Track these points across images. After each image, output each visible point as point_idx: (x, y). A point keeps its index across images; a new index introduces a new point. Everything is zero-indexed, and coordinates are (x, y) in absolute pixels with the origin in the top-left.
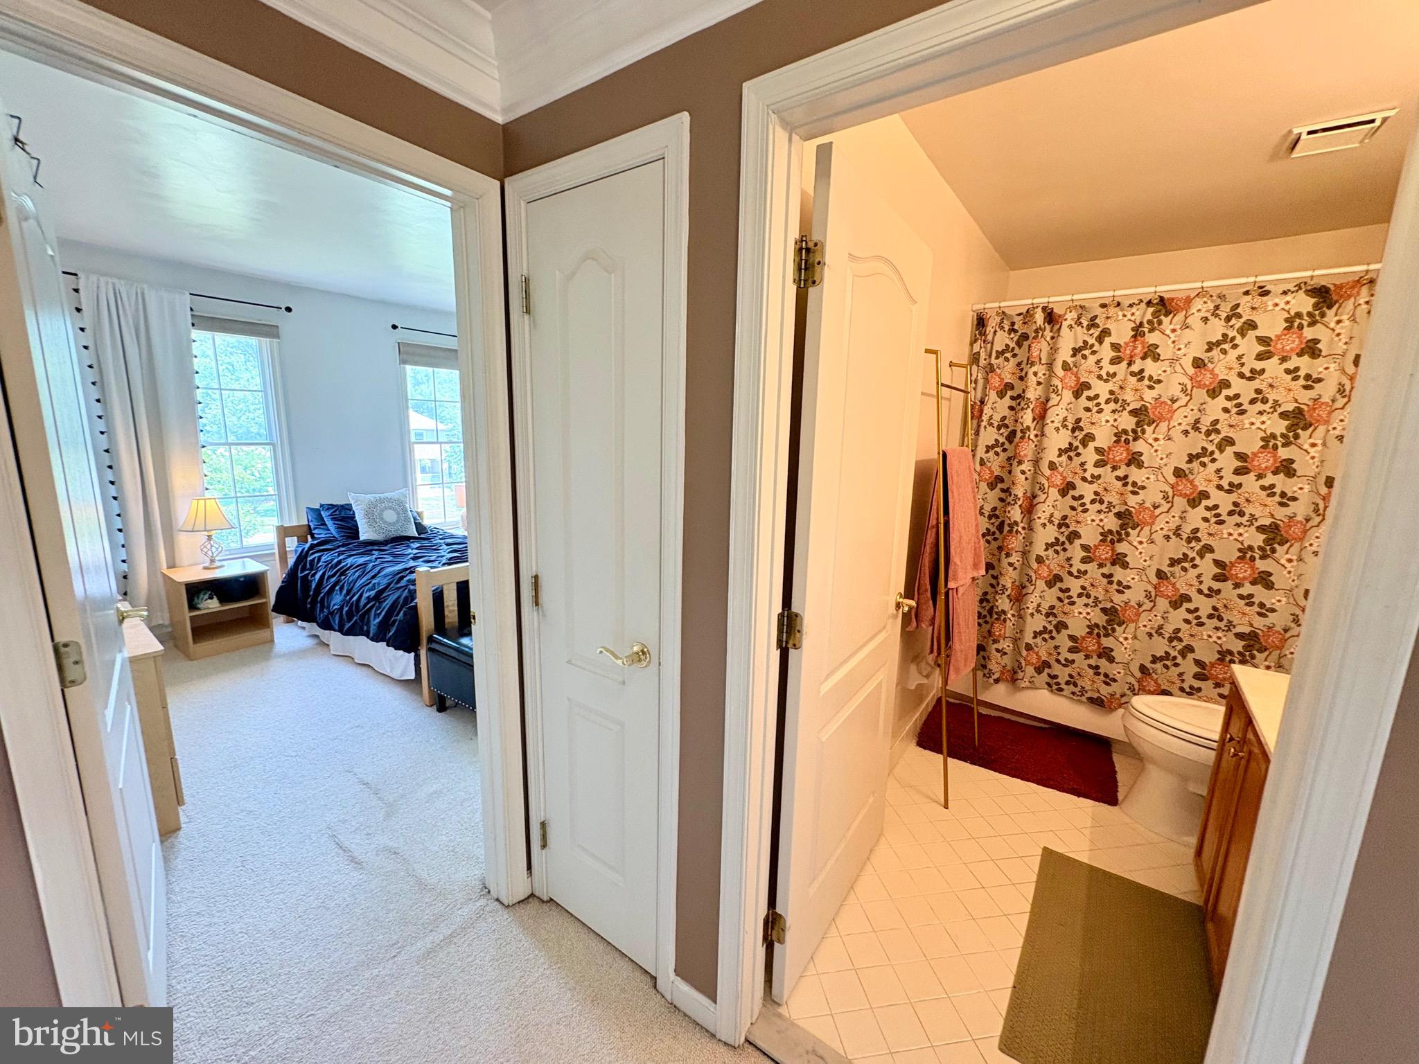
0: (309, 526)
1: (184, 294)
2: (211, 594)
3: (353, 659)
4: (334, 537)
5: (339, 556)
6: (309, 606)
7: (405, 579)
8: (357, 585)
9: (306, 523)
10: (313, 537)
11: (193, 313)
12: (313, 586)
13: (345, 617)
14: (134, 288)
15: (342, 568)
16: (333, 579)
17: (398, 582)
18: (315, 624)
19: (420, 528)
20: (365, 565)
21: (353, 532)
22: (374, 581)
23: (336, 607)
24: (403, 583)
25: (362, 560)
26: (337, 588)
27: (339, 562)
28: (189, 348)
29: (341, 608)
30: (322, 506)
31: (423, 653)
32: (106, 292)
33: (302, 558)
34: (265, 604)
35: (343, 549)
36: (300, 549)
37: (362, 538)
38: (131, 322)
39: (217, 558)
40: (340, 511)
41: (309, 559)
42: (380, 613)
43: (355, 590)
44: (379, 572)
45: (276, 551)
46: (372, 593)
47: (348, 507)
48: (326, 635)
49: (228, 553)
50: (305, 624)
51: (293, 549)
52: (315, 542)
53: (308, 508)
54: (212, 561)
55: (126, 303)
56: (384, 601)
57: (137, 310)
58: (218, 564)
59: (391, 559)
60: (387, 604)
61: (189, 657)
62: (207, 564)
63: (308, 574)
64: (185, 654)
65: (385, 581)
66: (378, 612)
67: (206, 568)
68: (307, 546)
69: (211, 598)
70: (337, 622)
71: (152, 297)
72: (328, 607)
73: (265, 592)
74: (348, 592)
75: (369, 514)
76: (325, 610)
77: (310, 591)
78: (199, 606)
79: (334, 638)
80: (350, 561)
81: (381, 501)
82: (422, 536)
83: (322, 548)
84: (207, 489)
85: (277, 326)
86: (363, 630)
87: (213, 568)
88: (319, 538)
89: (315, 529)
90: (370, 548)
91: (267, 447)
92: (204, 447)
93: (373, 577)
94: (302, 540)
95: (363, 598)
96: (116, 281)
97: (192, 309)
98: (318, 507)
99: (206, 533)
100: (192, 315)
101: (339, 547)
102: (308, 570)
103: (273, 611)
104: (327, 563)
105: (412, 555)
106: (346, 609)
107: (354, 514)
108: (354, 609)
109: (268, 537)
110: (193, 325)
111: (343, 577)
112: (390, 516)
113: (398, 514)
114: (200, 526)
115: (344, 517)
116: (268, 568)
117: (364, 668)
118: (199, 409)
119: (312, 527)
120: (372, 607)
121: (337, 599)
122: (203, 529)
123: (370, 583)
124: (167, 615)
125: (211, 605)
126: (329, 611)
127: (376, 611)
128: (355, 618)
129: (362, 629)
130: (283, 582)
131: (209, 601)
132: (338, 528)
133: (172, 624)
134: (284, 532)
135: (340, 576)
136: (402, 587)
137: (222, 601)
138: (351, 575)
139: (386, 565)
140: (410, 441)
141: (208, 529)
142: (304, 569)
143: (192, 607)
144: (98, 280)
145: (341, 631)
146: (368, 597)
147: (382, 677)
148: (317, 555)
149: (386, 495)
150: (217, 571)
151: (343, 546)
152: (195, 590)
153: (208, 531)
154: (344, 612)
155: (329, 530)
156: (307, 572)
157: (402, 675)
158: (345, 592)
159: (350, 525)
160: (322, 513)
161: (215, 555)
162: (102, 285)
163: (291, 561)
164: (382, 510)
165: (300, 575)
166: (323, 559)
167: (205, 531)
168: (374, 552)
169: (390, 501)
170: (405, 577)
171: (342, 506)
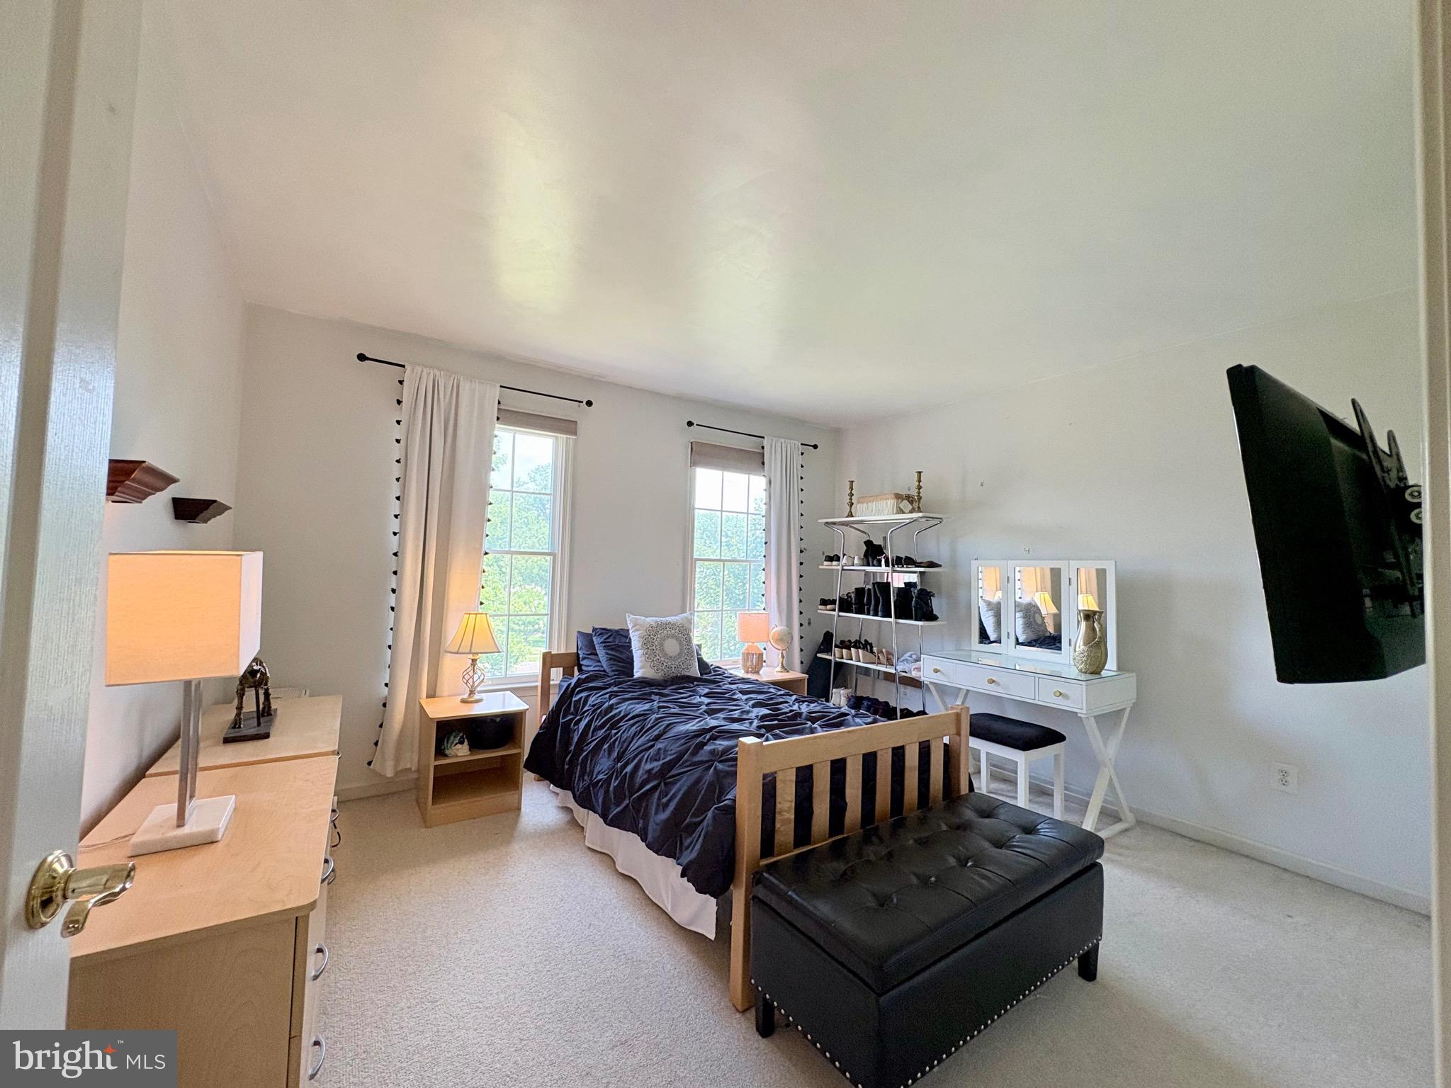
0: (578, 654)
1: (495, 386)
2: (462, 737)
3: (614, 863)
4: (604, 671)
5: (610, 699)
6: (566, 767)
7: (708, 748)
8: (633, 746)
9: (576, 651)
10: (580, 670)
11: (500, 407)
12: (576, 739)
13: (612, 796)
14: (452, 379)
15: (614, 716)
16: (601, 733)
17: (695, 753)
18: (569, 793)
19: (703, 666)
20: (643, 716)
21: (626, 664)
22: (659, 745)
23: (600, 777)
24: (703, 755)
25: (641, 708)
26: (606, 746)
27: (611, 708)
28: (490, 444)
29: (608, 781)
30: (594, 630)
31: (739, 897)
32: (427, 383)
33: (566, 696)
34: (518, 756)
35: (615, 689)
36: (565, 685)
37: (638, 673)
38: (443, 415)
39: (479, 689)
40: (615, 638)
41: (574, 699)
42: (666, 805)
43: (628, 756)
44: (664, 732)
45: (539, 684)
46: (656, 765)
47: (623, 634)
48: (581, 813)
49: (490, 683)
50: (558, 790)
51: (558, 682)
52: (584, 676)
53: (578, 632)
54: (472, 693)
55: (442, 396)
56: (674, 783)
57: (450, 403)
58: (476, 697)
59: (677, 710)
60: (680, 787)
61: (426, 822)
62: (465, 696)
63: (572, 719)
64: (422, 815)
65: (675, 748)
66: (665, 800)
67: (463, 701)
68: (574, 681)
69: (461, 742)
70: (600, 801)
71: (465, 388)
72: (592, 772)
73: (520, 741)
74: (619, 759)
75: (647, 643)
76: (586, 778)
77: (571, 745)
78: (447, 752)
79: (592, 821)
80: (624, 707)
81: (663, 626)
82: (705, 677)
83: (591, 685)
84: (482, 603)
85: (576, 422)
86: (637, 826)
87: (472, 702)
88: (589, 671)
89: (584, 659)
90: (647, 690)
91: (548, 558)
92: (486, 553)
93: (657, 738)
94: (568, 673)
95: (641, 772)
96: (437, 373)
97: (499, 403)
98: (590, 631)
99: (471, 656)
100: (498, 409)
101: (610, 685)
102: (572, 714)
103: (525, 767)
104: (596, 707)
105: (704, 707)
106: (614, 784)
107: (630, 642)
108: (627, 785)
109: (532, 667)
110: (498, 419)
111: (614, 732)
112: (672, 647)
113: (681, 644)
114: (465, 648)
115: (617, 642)
116: (527, 707)
117: (628, 885)
118: (489, 511)
119: (581, 656)
120: (654, 788)
121: (604, 764)
122: (468, 651)
123: (652, 746)
124: (416, 758)
125: (460, 752)
126: (591, 780)
127: (659, 799)
128: (627, 802)
129: (635, 822)
130: (541, 728)
131: (459, 746)
132: (611, 659)
133: (418, 771)
134: (549, 661)
135: (612, 728)
136: (702, 762)
137: (474, 747)
138: (627, 729)
139: (673, 720)
140: (692, 556)
141: (473, 651)
142: (566, 713)
143: (440, 752)
144: (422, 371)
145: (604, 816)
146: (649, 771)
147: (656, 913)
148: (584, 694)
149: (667, 618)
150: (476, 705)
151: (616, 684)
152: (447, 729)
153: (473, 654)
154: (611, 788)
155: (599, 661)
156: (571, 717)
157: (691, 922)
158: (615, 754)
159: (623, 656)
160: (594, 639)
161: (476, 684)
162: (424, 375)
163: (554, 699)
164: (664, 639)
165: (561, 721)
166: (591, 700)
167: (470, 653)
168: (653, 697)
169: (672, 626)
170: (705, 744)
171: (617, 631)
